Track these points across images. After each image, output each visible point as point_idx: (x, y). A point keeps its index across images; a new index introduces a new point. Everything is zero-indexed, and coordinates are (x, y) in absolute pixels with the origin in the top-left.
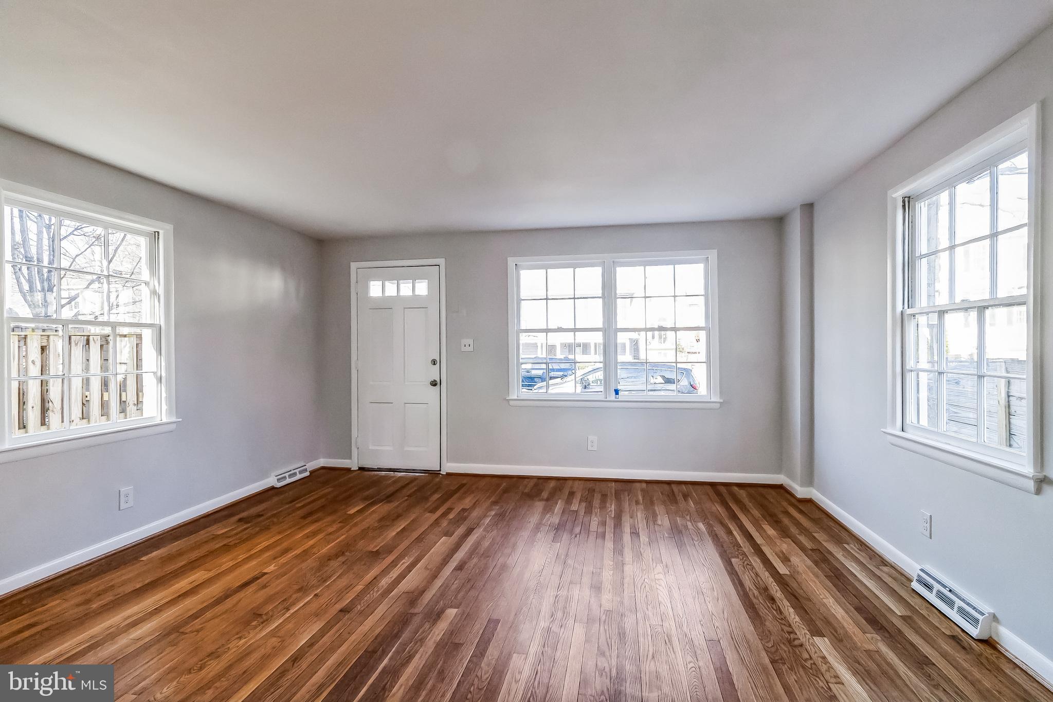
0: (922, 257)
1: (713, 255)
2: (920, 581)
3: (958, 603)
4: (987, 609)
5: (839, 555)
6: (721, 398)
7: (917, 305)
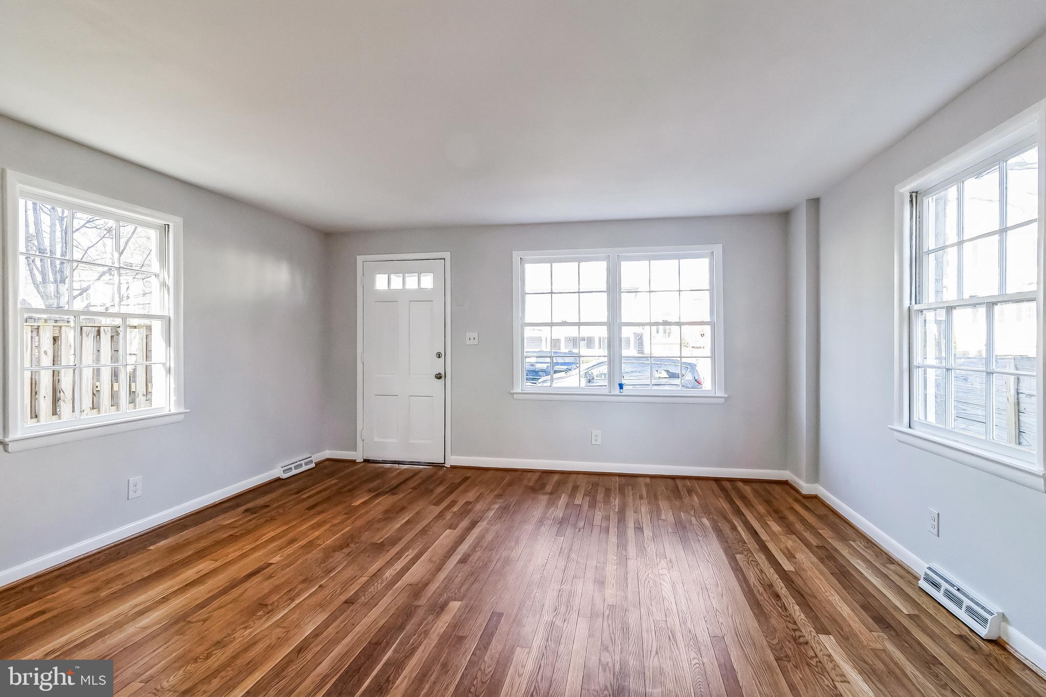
0: (929, 252)
1: (718, 249)
2: (927, 579)
3: (967, 602)
4: (996, 609)
6: (725, 393)
7: (925, 301)
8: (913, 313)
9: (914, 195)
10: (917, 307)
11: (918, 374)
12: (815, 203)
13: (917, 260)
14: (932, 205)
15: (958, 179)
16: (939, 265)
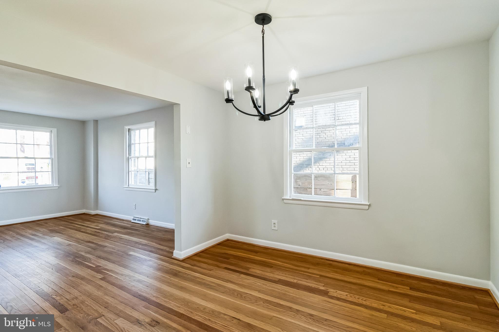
0: (133, 144)
1: (55, 130)
2: (133, 219)
3: (142, 220)
4: (147, 218)
5: (112, 222)
6: (58, 185)
7: (132, 156)
8: (129, 158)
9: (129, 129)
10: (130, 157)
11: (130, 173)
12: (96, 122)
13: (130, 146)
14: (133, 133)
15: (139, 129)
16: (134, 147)
